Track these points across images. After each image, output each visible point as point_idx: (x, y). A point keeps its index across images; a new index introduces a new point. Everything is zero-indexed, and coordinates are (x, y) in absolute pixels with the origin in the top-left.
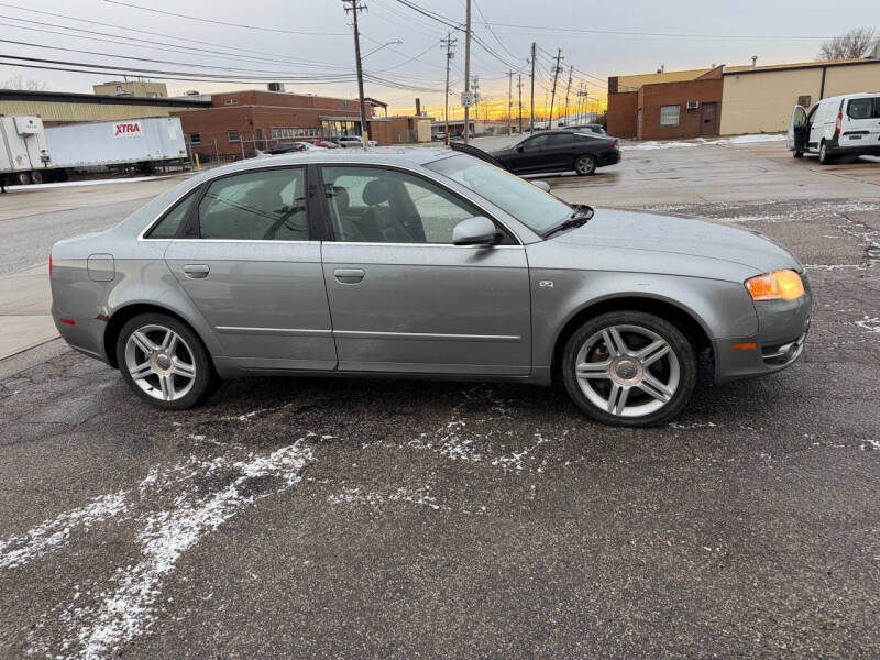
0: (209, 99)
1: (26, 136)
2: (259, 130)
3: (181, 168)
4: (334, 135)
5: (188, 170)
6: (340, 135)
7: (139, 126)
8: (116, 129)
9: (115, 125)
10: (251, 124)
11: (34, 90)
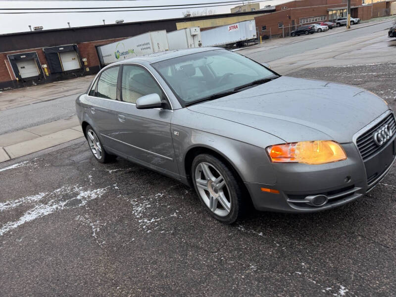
0: (274, 8)
1: (194, 36)
2: (293, 21)
3: (254, 43)
4: (335, 18)
5: (257, 44)
6: (338, 18)
7: (238, 26)
8: (229, 28)
9: (228, 27)
10: (290, 18)
11: (211, 14)
